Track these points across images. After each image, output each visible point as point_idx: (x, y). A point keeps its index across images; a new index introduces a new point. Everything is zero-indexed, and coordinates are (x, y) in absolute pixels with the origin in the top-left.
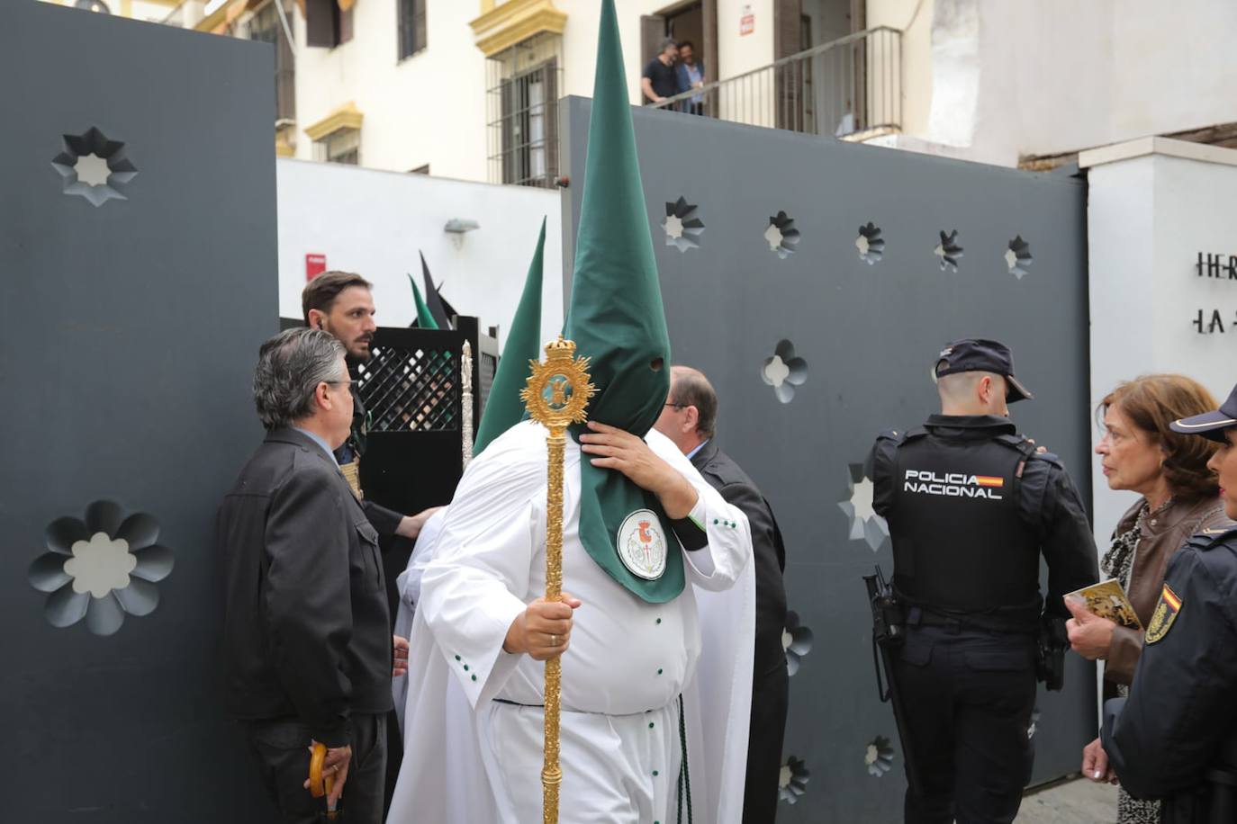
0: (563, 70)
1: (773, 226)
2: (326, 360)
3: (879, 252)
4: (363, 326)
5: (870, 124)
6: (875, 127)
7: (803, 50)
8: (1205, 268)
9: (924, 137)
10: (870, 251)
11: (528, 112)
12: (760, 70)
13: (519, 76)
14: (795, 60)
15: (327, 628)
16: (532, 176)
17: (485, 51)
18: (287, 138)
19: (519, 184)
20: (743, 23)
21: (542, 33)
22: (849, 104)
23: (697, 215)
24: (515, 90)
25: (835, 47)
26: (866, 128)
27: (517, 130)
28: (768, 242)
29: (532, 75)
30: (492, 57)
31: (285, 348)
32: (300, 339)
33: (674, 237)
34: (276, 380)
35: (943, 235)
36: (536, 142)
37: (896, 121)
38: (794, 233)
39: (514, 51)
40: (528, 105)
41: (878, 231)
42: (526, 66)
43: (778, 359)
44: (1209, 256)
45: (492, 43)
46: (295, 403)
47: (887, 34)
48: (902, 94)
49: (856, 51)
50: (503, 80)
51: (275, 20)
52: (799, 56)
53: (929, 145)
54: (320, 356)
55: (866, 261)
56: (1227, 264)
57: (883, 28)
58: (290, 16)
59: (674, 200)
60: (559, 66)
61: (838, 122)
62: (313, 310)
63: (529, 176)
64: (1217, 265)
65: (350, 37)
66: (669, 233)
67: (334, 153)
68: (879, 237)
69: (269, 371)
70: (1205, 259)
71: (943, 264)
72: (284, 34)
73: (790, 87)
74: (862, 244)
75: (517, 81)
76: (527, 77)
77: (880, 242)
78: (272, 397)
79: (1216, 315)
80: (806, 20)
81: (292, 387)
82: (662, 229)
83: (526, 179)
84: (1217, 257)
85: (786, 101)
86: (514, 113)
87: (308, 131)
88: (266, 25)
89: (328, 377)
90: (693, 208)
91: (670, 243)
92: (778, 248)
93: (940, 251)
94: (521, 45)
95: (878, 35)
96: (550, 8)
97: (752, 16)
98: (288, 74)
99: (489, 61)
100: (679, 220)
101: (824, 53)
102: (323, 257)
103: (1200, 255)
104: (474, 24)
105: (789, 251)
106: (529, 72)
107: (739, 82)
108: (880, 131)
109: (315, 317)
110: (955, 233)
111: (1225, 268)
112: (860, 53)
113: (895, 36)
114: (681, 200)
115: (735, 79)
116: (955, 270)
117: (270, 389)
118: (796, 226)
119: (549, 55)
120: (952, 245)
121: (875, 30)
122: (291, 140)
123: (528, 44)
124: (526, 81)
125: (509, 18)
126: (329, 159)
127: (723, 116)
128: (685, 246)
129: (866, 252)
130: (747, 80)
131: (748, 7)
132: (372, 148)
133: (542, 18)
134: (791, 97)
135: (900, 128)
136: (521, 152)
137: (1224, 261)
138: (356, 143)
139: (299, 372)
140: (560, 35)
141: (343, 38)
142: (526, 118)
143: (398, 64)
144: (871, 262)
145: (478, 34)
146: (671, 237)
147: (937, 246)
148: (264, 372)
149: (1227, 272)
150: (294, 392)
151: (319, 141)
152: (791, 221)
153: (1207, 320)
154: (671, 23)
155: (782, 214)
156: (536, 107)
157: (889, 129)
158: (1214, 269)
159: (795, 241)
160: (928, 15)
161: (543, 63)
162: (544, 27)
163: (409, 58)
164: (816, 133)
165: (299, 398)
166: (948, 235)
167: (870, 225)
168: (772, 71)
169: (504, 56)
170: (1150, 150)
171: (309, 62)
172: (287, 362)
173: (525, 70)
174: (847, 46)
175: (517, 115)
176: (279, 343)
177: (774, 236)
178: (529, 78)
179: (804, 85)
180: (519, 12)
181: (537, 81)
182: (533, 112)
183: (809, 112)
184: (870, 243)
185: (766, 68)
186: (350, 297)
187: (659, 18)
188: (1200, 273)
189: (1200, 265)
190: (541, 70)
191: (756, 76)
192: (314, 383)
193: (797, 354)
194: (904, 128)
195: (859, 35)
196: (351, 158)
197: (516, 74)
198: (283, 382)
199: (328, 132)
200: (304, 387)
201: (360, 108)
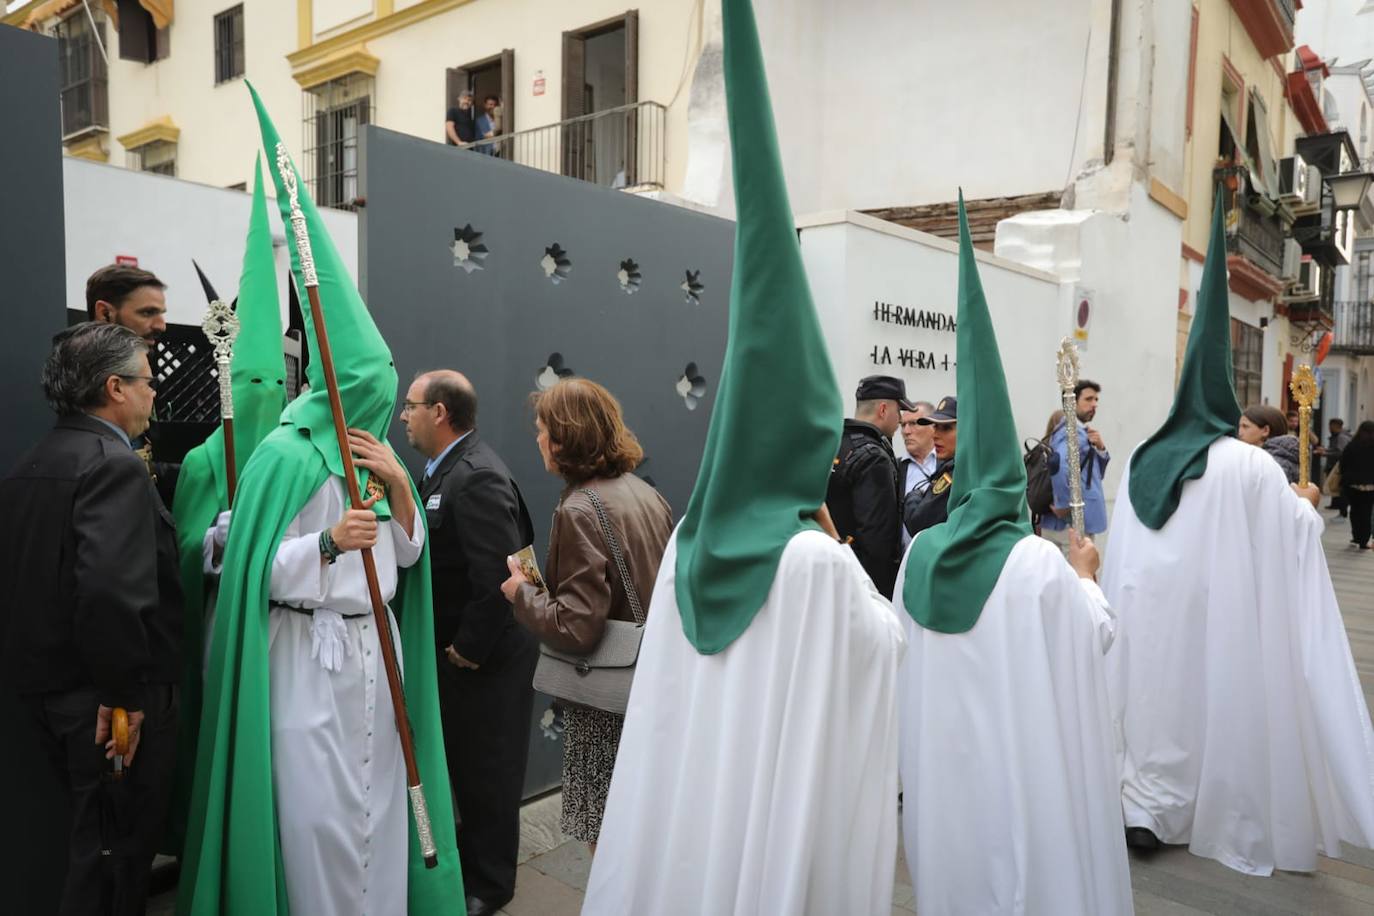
0: (375, 108)
1: (549, 256)
2: (121, 355)
3: (636, 284)
4: (153, 324)
5: (639, 181)
6: (643, 184)
7: (585, 114)
8: (880, 313)
9: (681, 195)
10: (629, 282)
11: (342, 143)
12: (549, 127)
13: (335, 110)
14: (579, 122)
15: (139, 603)
16: (345, 202)
17: (301, 83)
18: (99, 144)
19: (332, 207)
20: (536, 84)
21: (356, 73)
22: (623, 163)
23: (482, 241)
24: (330, 123)
25: (612, 114)
26: (635, 184)
27: (331, 159)
28: (544, 270)
29: (346, 110)
30: (308, 90)
31: (77, 341)
32: (94, 332)
33: (462, 259)
34: (63, 370)
35: (688, 273)
36: (349, 171)
37: (660, 180)
38: (566, 263)
39: (329, 85)
40: (342, 137)
41: (636, 266)
42: (340, 101)
43: (550, 370)
44: (883, 305)
45: (308, 77)
46: (82, 393)
47: (654, 108)
48: (664, 159)
49: (628, 119)
50: (318, 112)
51: (85, 28)
52: (582, 118)
53: (684, 201)
54: (113, 351)
55: (625, 291)
56: (895, 312)
57: (651, 102)
58: (101, 27)
59: (462, 227)
60: (372, 104)
61: (614, 177)
62: (100, 301)
63: (342, 200)
64: (888, 312)
65: (167, 54)
66: (456, 255)
67: (149, 164)
68: (638, 271)
69: (58, 362)
70: (880, 308)
71: (688, 297)
72: (95, 43)
73: (574, 142)
74: (623, 276)
75: (332, 113)
76: (341, 111)
77: (638, 275)
78: (58, 386)
79: (886, 351)
80: (589, 88)
81: (79, 378)
82: (450, 251)
83: (339, 204)
84: (888, 306)
85: (571, 155)
86: (329, 143)
87: (121, 140)
88: (75, 32)
89: (122, 370)
90: (478, 235)
91: (456, 264)
92: (552, 275)
93: (686, 287)
94: (336, 82)
95: (647, 107)
96: (363, 52)
97: (543, 80)
98: (102, 82)
99: (305, 94)
100: (466, 245)
101: (603, 117)
102: (135, 259)
103: (877, 304)
104: (291, 57)
105: (561, 278)
106: (344, 107)
107: (532, 135)
108: (646, 187)
109: (102, 308)
110: (697, 273)
111: (893, 315)
112: (632, 121)
113: (660, 110)
114: (468, 227)
115: (528, 132)
116: (697, 303)
117: (57, 378)
118: (567, 257)
119: (362, 94)
120: (694, 282)
121: (644, 104)
122: (103, 147)
123: (343, 81)
124: (341, 115)
125: (325, 56)
126: (144, 168)
127: (517, 160)
128: (471, 267)
129: (626, 283)
130: (538, 133)
131: (540, 72)
132: (189, 161)
133: (355, 60)
134: (574, 152)
135: (663, 187)
136: (334, 178)
137: (893, 310)
138: (172, 156)
139: (88, 365)
140: (373, 77)
141: (159, 55)
142: (340, 149)
143: (216, 86)
144: (630, 292)
145: (294, 67)
146: (458, 258)
147: (683, 282)
148: (53, 361)
149: (895, 318)
150: (82, 381)
151: (133, 150)
152: (564, 252)
153: (880, 354)
154: (473, 78)
155: (556, 246)
156: (349, 139)
157: (653, 187)
158: (886, 315)
159: (567, 270)
160: (686, 96)
161: (357, 100)
162: (357, 68)
163: (226, 81)
164: (595, 182)
165: (86, 389)
166: (693, 274)
167: (630, 261)
168: (559, 128)
169: (320, 90)
170: (844, 220)
171: (122, 73)
172: (77, 354)
173: (340, 105)
174: (622, 114)
175: (332, 145)
176: (71, 334)
177: (549, 265)
178: (344, 113)
179: (586, 144)
180: (335, 51)
181: (351, 116)
182: (346, 144)
183: (589, 166)
184: (630, 276)
185: (554, 125)
186: (145, 296)
187: (462, 72)
188: (877, 318)
189: (876, 311)
190: (355, 106)
191: (545, 132)
192: (104, 376)
193: (566, 365)
194: (666, 186)
195: (634, 106)
196: (168, 169)
197: (331, 107)
198: (70, 372)
199: (142, 143)
200: (93, 379)
201: (177, 123)
